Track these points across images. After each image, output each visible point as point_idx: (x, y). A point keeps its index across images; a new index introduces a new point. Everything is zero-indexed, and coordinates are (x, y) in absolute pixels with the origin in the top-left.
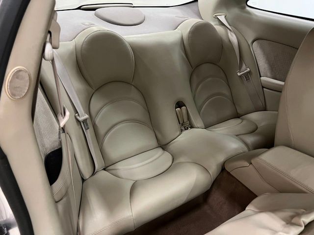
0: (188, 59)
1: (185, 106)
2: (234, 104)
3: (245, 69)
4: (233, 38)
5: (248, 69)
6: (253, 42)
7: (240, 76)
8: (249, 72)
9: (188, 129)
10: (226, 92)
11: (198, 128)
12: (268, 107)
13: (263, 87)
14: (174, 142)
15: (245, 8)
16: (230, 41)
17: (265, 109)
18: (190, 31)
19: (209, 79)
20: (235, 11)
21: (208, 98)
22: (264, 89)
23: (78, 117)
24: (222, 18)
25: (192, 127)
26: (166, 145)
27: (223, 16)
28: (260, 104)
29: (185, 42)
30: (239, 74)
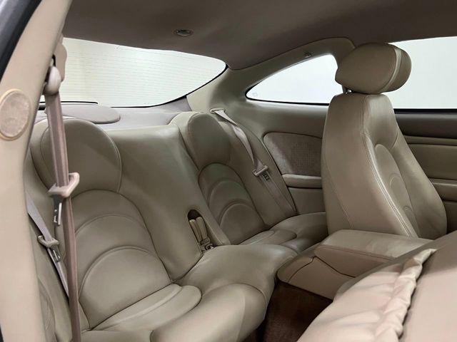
0: (192, 158)
1: (200, 216)
2: (258, 213)
3: (262, 168)
4: (240, 133)
5: (266, 167)
6: (263, 136)
7: (258, 176)
8: (268, 170)
9: (209, 248)
10: (244, 197)
11: (224, 245)
12: (300, 210)
13: (288, 187)
14: (196, 269)
15: (245, 100)
16: (237, 136)
17: (297, 214)
18: (189, 124)
19: (222, 182)
20: (235, 104)
21: (226, 206)
22: (290, 189)
23: (43, 241)
24: (221, 113)
25: (215, 246)
26: (181, 278)
27: (222, 111)
28: (289, 207)
29: (185, 137)
30: (256, 174)
